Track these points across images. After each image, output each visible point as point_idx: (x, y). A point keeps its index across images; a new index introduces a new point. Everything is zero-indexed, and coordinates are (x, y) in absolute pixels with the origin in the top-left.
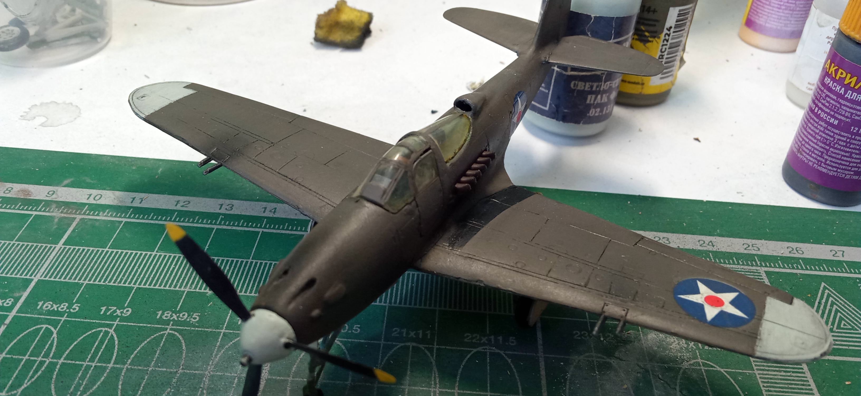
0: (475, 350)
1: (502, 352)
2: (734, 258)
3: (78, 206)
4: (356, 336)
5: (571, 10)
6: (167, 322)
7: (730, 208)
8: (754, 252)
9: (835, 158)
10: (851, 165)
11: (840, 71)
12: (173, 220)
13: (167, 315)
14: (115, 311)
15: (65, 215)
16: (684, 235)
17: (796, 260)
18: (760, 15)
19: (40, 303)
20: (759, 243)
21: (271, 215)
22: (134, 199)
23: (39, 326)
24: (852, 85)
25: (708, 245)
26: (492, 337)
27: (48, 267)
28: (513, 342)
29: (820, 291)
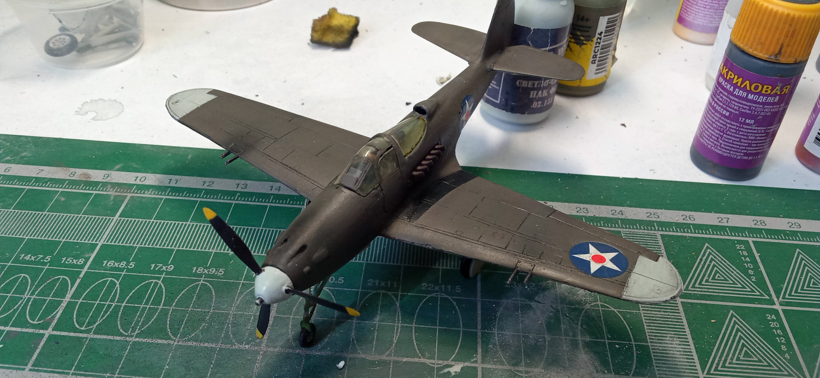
0: (429, 296)
1: (450, 297)
2: (638, 224)
3: (128, 187)
4: (341, 286)
5: (515, 23)
6: (200, 275)
7: (641, 183)
8: (654, 219)
9: (728, 142)
10: (741, 148)
11: (730, 72)
12: (201, 197)
13: (200, 270)
14: (161, 267)
15: (119, 194)
16: (600, 206)
17: (687, 226)
18: (689, 13)
19: (105, 262)
20: (659, 211)
21: (276, 192)
22: (171, 180)
23: (105, 279)
24: (739, 85)
25: (619, 214)
26: (443, 286)
27: (109, 233)
28: (458, 290)
29: (703, 250)
